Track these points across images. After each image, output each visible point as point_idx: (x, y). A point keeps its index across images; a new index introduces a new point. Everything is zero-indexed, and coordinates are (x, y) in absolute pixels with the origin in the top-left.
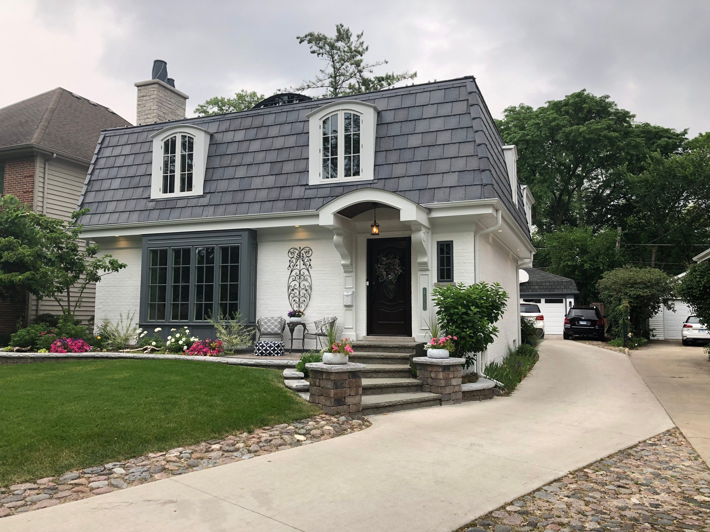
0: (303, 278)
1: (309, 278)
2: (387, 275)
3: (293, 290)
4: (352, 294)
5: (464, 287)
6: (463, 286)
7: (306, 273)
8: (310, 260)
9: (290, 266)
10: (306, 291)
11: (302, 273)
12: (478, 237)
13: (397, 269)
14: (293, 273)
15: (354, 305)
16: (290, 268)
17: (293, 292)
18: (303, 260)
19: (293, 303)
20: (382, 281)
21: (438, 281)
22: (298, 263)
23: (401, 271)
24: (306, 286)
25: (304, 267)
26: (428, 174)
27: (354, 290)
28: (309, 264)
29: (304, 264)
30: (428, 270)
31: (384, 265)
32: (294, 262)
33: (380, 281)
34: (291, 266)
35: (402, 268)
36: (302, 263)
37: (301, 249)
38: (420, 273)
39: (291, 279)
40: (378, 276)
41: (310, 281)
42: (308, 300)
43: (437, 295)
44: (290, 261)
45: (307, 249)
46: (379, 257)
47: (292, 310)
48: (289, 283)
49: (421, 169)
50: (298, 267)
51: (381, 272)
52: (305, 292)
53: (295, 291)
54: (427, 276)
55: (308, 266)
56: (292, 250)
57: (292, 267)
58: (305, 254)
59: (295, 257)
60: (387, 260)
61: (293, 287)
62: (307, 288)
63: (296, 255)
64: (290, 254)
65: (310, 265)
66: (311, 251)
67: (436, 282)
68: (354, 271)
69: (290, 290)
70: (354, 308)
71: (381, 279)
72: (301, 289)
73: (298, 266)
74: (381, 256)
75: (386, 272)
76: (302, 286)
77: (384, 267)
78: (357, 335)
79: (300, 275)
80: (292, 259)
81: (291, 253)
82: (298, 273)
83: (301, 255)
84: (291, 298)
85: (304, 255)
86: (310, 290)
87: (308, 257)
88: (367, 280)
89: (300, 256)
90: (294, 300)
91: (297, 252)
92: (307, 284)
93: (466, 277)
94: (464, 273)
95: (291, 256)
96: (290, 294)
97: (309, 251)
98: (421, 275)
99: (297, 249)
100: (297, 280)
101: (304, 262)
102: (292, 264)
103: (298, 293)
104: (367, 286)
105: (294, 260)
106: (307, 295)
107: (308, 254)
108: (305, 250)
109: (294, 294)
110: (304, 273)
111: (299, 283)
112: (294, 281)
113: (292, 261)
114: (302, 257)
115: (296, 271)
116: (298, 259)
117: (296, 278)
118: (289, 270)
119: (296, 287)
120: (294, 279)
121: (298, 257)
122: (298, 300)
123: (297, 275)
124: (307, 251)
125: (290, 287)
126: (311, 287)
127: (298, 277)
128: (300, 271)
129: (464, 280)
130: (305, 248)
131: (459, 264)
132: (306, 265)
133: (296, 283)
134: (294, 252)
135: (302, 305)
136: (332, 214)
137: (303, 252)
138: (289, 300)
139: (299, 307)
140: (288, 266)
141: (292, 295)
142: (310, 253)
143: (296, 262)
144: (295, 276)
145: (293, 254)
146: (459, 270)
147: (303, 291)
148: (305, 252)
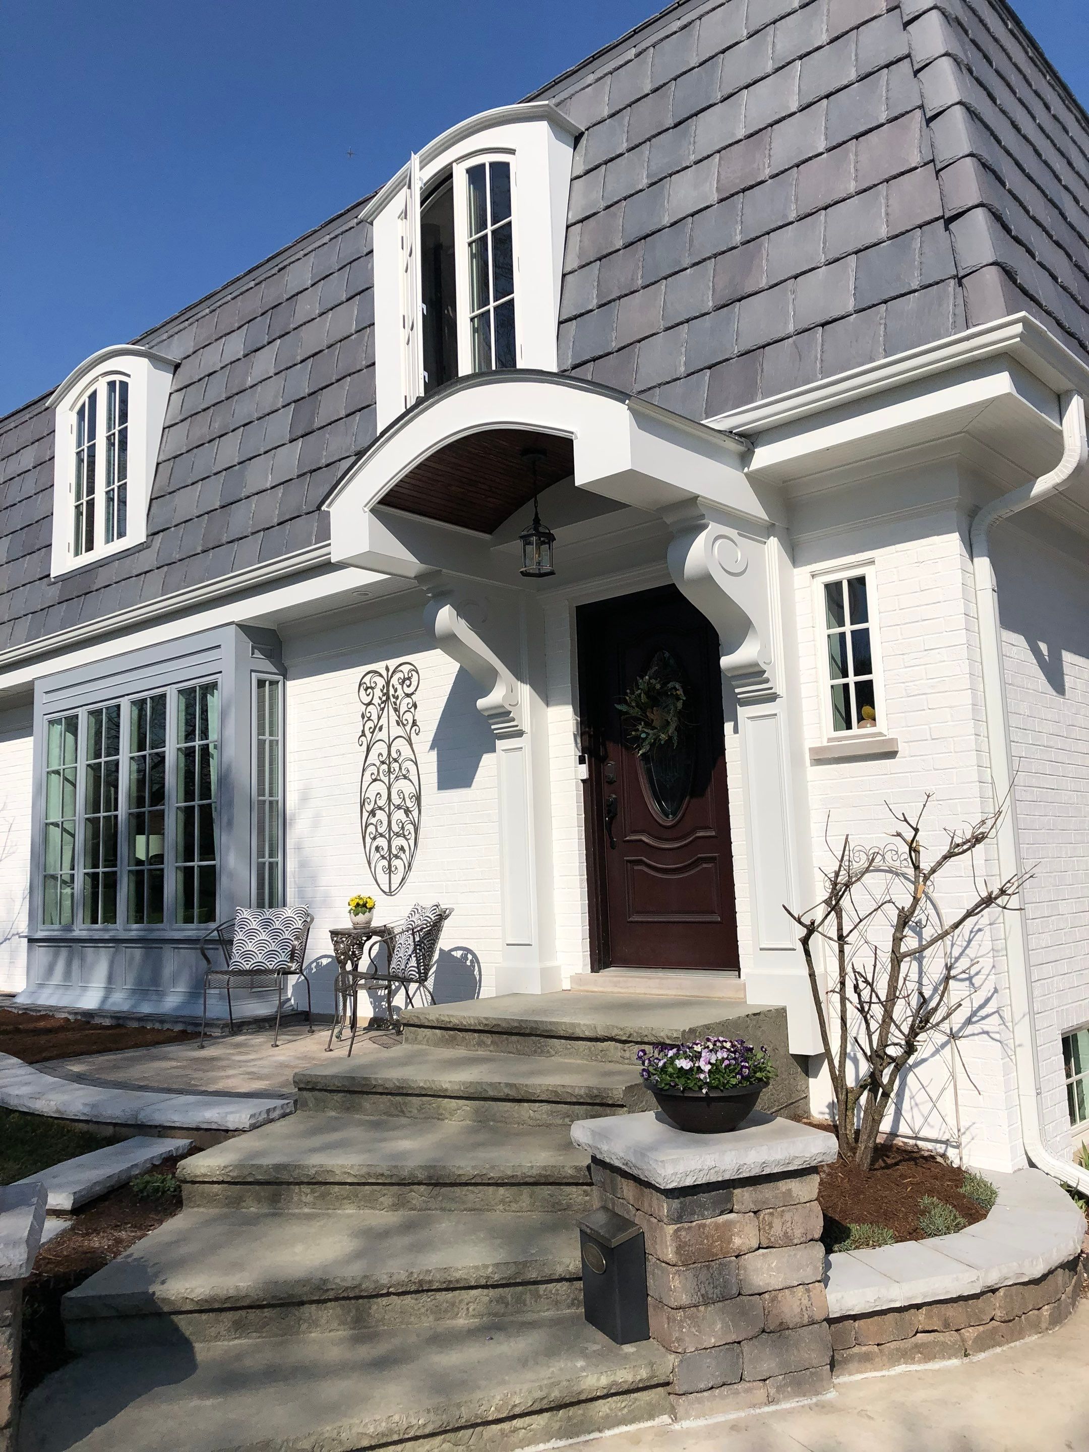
0: (397, 769)
1: (412, 768)
3: (373, 813)
7: (406, 752)
8: (415, 705)
9: (363, 734)
10: (406, 812)
11: (394, 755)
14: (373, 758)
16: (363, 738)
17: (373, 820)
18: (396, 710)
19: (375, 856)
22: (383, 721)
24: (407, 795)
25: (399, 731)
28: (411, 722)
29: (398, 723)
30: (775, 697)
32: (374, 717)
34: (367, 732)
36: (394, 717)
37: (390, 672)
38: (744, 712)
39: (367, 778)
41: (415, 779)
42: (412, 842)
44: (363, 716)
45: (405, 668)
48: (364, 790)
50: (383, 735)
52: (403, 818)
53: (381, 815)
54: (772, 721)
55: (408, 728)
56: (367, 680)
57: (369, 735)
58: (399, 687)
59: (376, 701)
61: (373, 803)
62: (409, 804)
63: (378, 693)
64: (363, 692)
65: (414, 723)
66: (415, 675)
69: (365, 815)
72: (392, 808)
73: (385, 730)
76: (396, 800)
78: (545, 976)
79: (389, 760)
80: (371, 707)
81: (366, 690)
82: (385, 754)
83: (392, 691)
84: (368, 840)
85: (400, 693)
86: (416, 807)
87: (408, 696)
88: (582, 761)
89: (388, 698)
90: (377, 848)
91: (381, 682)
92: (408, 788)
93: (938, 710)
94: (929, 696)
95: (367, 700)
96: (366, 827)
97: (410, 675)
98: (748, 718)
99: (381, 675)
100: (382, 777)
101: (399, 717)
102: (370, 724)
103: (385, 823)
104: (582, 780)
105: (373, 711)
106: (410, 827)
107: (409, 686)
108: (400, 675)
109: (376, 827)
110: (398, 751)
111: (389, 789)
112: (375, 780)
113: (368, 715)
114: (393, 700)
115: (381, 748)
116: (382, 706)
117: (381, 771)
118: (361, 745)
119: (381, 803)
120: (376, 774)
121: (384, 698)
122: (386, 848)
123: (383, 763)
124: (406, 676)
125: (366, 803)
126: (418, 798)
127: (385, 767)
128: (389, 747)
129: (931, 726)
130: (400, 668)
131: (903, 659)
132: (405, 722)
133: (380, 787)
134: (373, 685)
135: (396, 862)
136: (365, 512)
137: (394, 681)
138: (365, 847)
139: (390, 870)
140: (360, 734)
141: (371, 829)
142: (414, 683)
143: (379, 718)
144: (378, 763)
145: (369, 690)
146: (907, 684)
147: (399, 815)
148: (400, 681)
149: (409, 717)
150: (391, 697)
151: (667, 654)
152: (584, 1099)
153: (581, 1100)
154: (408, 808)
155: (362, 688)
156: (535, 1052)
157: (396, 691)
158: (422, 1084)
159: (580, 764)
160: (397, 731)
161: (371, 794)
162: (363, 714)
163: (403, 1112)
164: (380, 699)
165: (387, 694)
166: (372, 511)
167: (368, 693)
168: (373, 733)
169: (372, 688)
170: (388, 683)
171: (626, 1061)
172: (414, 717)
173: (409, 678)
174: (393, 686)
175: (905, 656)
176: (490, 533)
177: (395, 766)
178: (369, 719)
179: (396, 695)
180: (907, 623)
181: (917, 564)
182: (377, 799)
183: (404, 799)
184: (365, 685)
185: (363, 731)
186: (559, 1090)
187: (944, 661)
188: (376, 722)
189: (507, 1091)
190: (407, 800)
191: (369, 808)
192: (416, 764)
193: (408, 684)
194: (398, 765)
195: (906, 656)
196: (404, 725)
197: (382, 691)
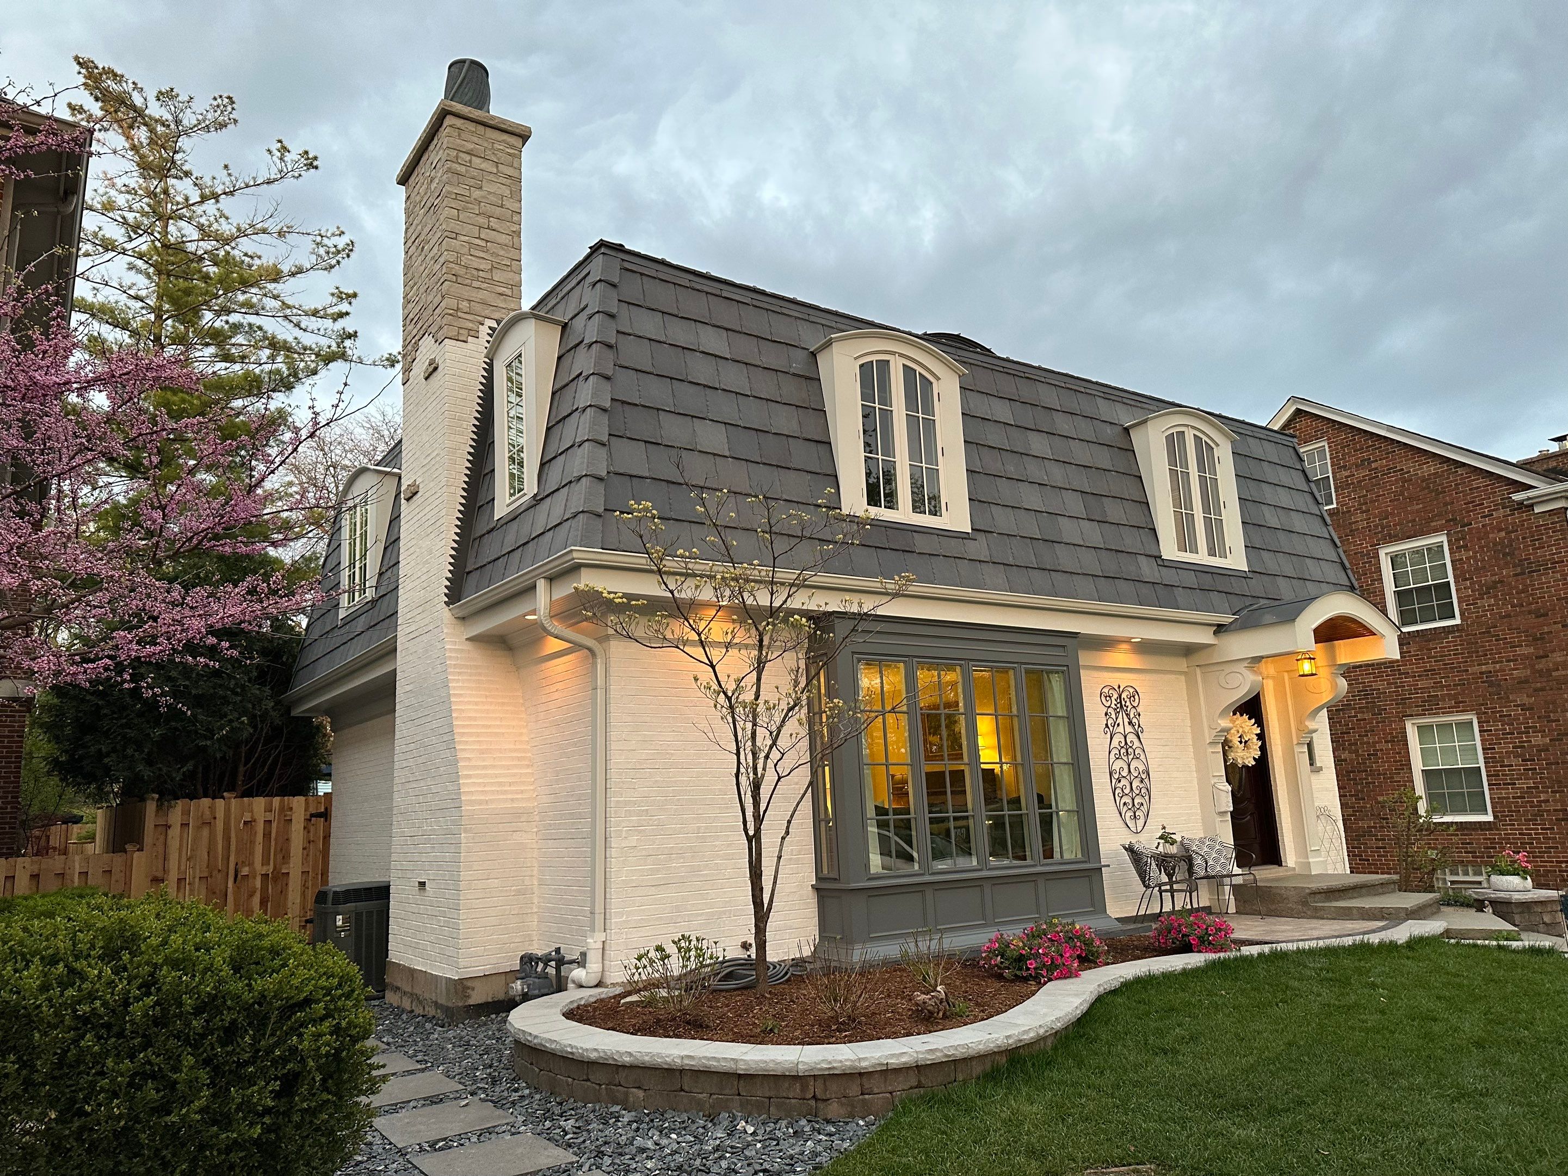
0: (1132, 753)
1: (1142, 755)
3: (1119, 780)
7: (1137, 744)
8: (1139, 715)
9: (1107, 725)
10: (1141, 782)
11: (1129, 743)
14: (1115, 741)
16: (1107, 729)
17: (1120, 785)
18: (1127, 715)
19: (1124, 809)
22: (1120, 720)
24: (1140, 770)
28: (1137, 724)
29: (1129, 723)
32: (1113, 716)
34: (1109, 726)
36: (1126, 720)
37: (1121, 690)
39: (1113, 756)
41: (1145, 761)
42: (1147, 801)
44: (1106, 714)
45: (1131, 689)
48: (1111, 763)
50: (1121, 729)
52: (1140, 785)
53: (1124, 782)
55: (1136, 728)
56: (1106, 690)
57: (1111, 728)
58: (1127, 701)
59: (1113, 706)
61: (1118, 773)
62: (1143, 776)
63: (1114, 701)
64: (1104, 698)
65: (1140, 725)
66: (1137, 695)
69: (1114, 781)
72: (1132, 777)
73: (1121, 726)
76: (1134, 773)
79: (1126, 747)
80: (1110, 710)
81: (1106, 697)
82: (1123, 742)
83: (1123, 702)
84: (1118, 797)
85: (1128, 704)
86: (1147, 780)
87: (1134, 707)
90: (1125, 804)
91: (1115, 696)
92: (1140, 766)
95: (1107, 705)
96: (1116, 788)
97: (1134, 694)
99: (1115, 690)
100: (1123, 756)
101: (1129, 719)
102: (1110, 721)
103: (1128, 787)
105: (1112, 713)
106: (1145, 790)
107: (1134, 701)
108: (1128, 693)
109: (1122, 789)
110: (1132, 742)
111: (1128, 765)
112: (1118, 758)
113: (1109, 715)
114: (1124, 708)
115: (1118, 739)
116: (1118, 710)
117: (1121, 753)
118: (1106, 733)
119: (1123, 773)
120: (1118, 754)
121: (1119, 706)
122: (1130, 804)
123: (1122, 747)
124: (1132, 694)
125: (1113, 772)
126: (1148, 775)
127: (1123, 751)
128: (1125, 738)
130: (1128, 688)
133: (1122, 764)
134: (1110, 696)
135: (1137, 814)
137: (1124, 696)
138: (1116, 802)
139: (1135, 818)
140: (1105, 726)
141: (1119, 790)
142: (1137, 700)
143: (1116, 718)
144: (1119, 747)
145: (1108, 698)
147: (1137, 782)
148: (1128, 697)
149: (1134, 720)
150: (1123, 706)
154: (1142, 780)
155: (1102, 695)
160: (1129, 729)
161: (1116, 767)
164: (1116, 705)
165: (1120, 703)
168: (1113, 727)
172: (1139, 721)
173: (1134, 696)
174: (1124, 699)
177: (1130, 750)
178: (1110, 717)
179: (1126, 705)
182: (1121, 771)
183: (1139, 773)
184: (1105, 695)
188: (1114, 720)
190: (1141, 774)
191: (1116, 776)
192: (1144, 751)
194: (1133, 751)
196: (1133, 725)
197: (1116, 700)
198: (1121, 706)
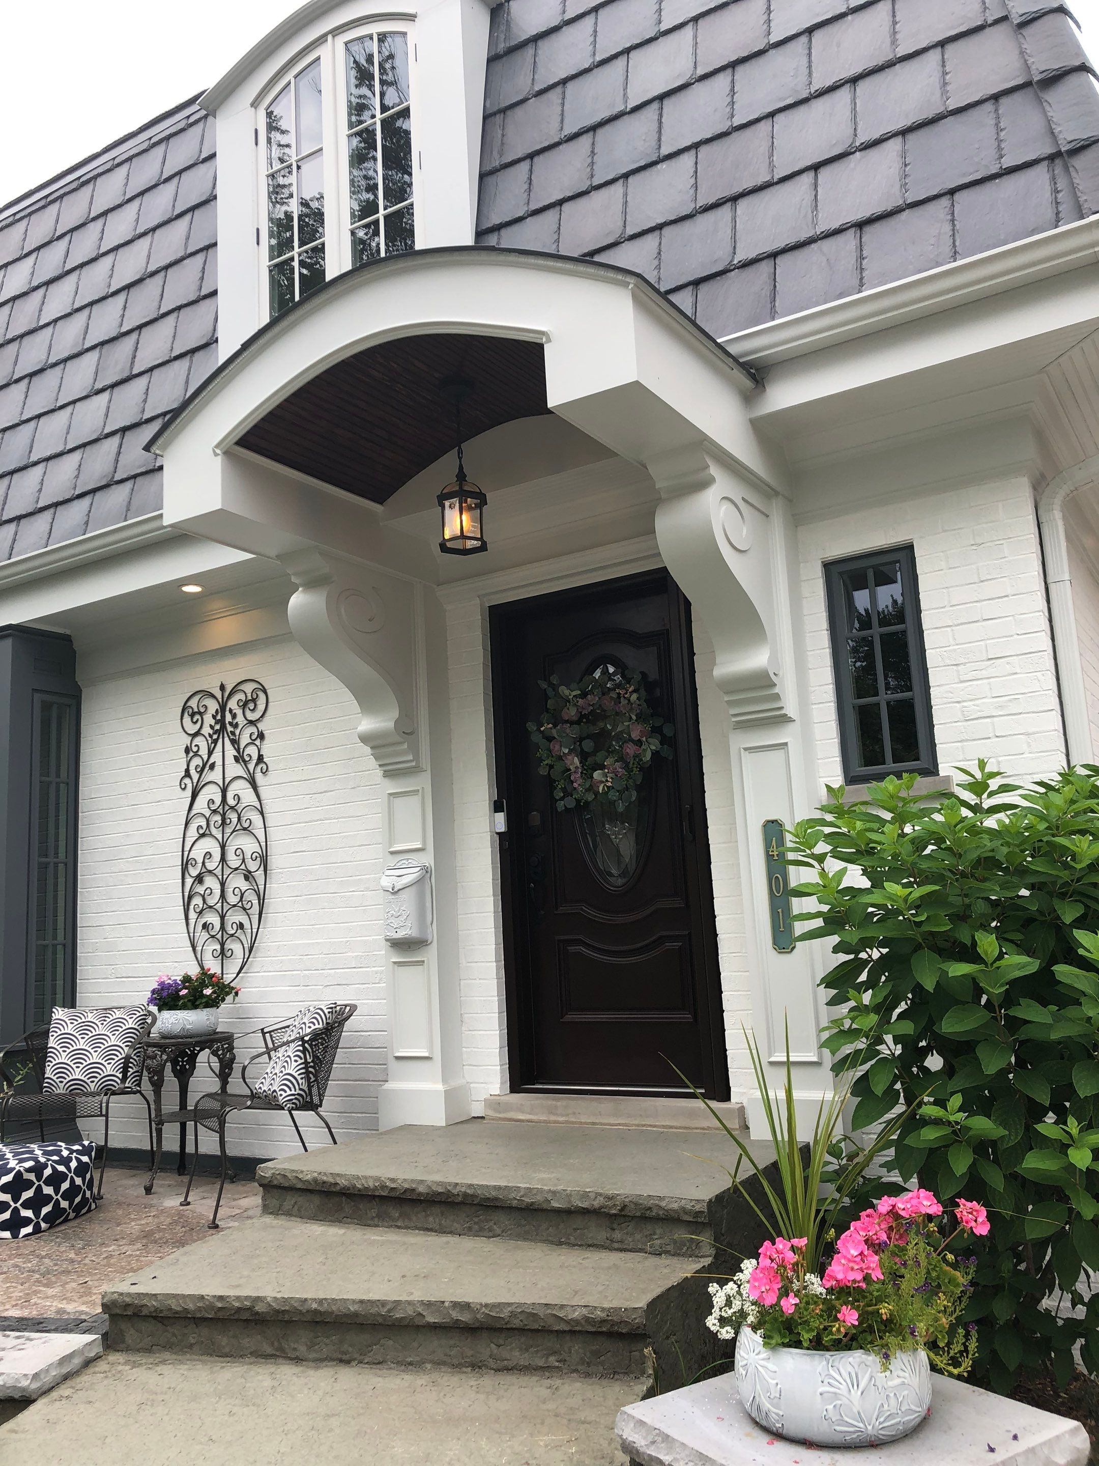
0: (235, 820)
1: (256, 819)
2: (588, 771)
3: (199, 879)
4: (419, 882)
5: (1005, 788)
6: (994, 784)
7: (248, 796)
8: (261, 736)
9: (187, 774)
10: (247, 878)
11: (231, 801)
12: (1058, 501)
13: (635, 735)
14: (201, 804)
15: (433, 933)
16: (187, 781)
17: (200, 889)
18: (235, 743)
19: (202, 937)
20: (570, 803)
21: (851, 779)
22: (217, 757)
23: (654, 745)
24: (248, 856)
25: (238, 770)
26: (734, 199)
27: (428, 859)
28: (255, 757)
29: (237, 759)
30: (785, 719)
31: (572, 723)
32: (204, 752)
33: (561, 806)
34: (193, 772)
35: (656, 730)
36: (231, 752)
37: (227, 693)
38: (739, 741)
39: (192, 833)
40: (550, 782)
41: (261, 833)
42: (255, 919)
43: (821, 858)
44: (187, 750)
45: (249, 688)
46: (544, 685)
47: (194, 971)
48: (187, 848)
49: (696, 186)
50: (216, 775)
51: (560, 758)
52: (244, 885)
53: (211, 882)
54: (780, 753)
55: (251, 766)
56: (193, 703)
57: (195, 776)
58: (239, 712)
59: (206, 730)
60: (584, 695)
61: (199, 865)
62: (253, 866)
63: (209, 720)
64: (187, 719)
65: (260, 759)
66: (262, 696)
67: (837, 780)
68: (426, 763)
69: (189, 881)
70: (431, 955)
71: (567, 793)
72: (227, 871)
73: (218, 769)
74: (555, 680)
75: (584, 756)
76: (234, 861)
77: (573, 732)
78: (452, 1097)
79: (224, 811)
80: (199, 740)
81: (192, 715)
82: (218, 799)
83: (228, 718)
84: (193, 915)
85: (240, 719)
86: (261, 871)
87: (252, 723)
88: (497, 807)
89: (223, 727)
90: (205, 926)
91: (213, 706)
92: (249, 846)
93: (1009, 738)
94: (995, 719)
95: (192, 729)
96: (190, 898)
97: (255, 696)
98: (745, 749)
99: (213, 696)
100: (214, 831)
101: (238, 751)
102: (197, 761)
103: (217, 893)
104: (497, 833)
105: (202, 744)
106: (251, 896)
107: (253, 710)
108: (241, 696)
109: (203, 897)
110: (238, 798)
111: (223, 847)
112: (203, 835)
113: (195, 749)
114: (230, 729)
115: (211, 793)
116: (215, 737)
117: (212, 823)
118: (184, 789)
119: (210, 866)
120: (205, 827)
121: (218, 727)
122: (217, 926)
123: (215, 812)
124: (250, 698)
125: (189, 866)
126: (264, 861)
127: (218, 818)
128: (224, 791)
129: (1000, 759)
130: (242, 687)
131: (958, 671)
132: (247, 759)
133: (210, 845)
134: (202, 710)
135: (229, 945)
136: (216, 455)
137: (232, 704)
138: (187, 924)
139: (223, 953)
140: (183, 774)
141: (197, 901)
142: (261, 706)
143: (210, 753)
144: (207, 813)
145: (197, 717)
146: (965, 704)
147: (237, 882)
148: (241, 704)
149: (252, 751)
150: (228, 726)
151: (611, 670)
152: (582, 1326)
153: (577, 1328)
154: (250, 872)
155: (186, 715)
156: (470, 1229)
157: (234, 716)
158: (314, 1306)
159: (495, 812)
160: (235, 769)
161: (197, 854)
162: (187, 747)
163: (281, 1349)
164: (212, 727)
165: (222, 722)
166: (227, 453)
167: (195, 720)
168: (201, 773)
169: (200, 713)
170: (223, 707)
171: (616, 1245)
172: (259, 751)
173: (254, 700)
174: (231, 711)
175: (959, 668)
176: (381, 503)
177: (233, 817)
178: (196, 754)
179: (235, 722)
180: (962, 624)
181: (974, 547)
182: (206, 861)
183: (244, 861)
184: (191, 711)
185: (187, 771)
186: (541, 1313)
187: (1016, 673)
188: (205, 757)
189: (455, 1315)
190: (249, 862)
191: (194, 872)
192: (262, 813)
193: (252, 708)
194: (236, 816)
195: (962, 666)
196: (244, 761)
197: (214, 717)
198: (221, 728)
